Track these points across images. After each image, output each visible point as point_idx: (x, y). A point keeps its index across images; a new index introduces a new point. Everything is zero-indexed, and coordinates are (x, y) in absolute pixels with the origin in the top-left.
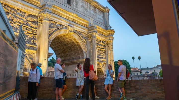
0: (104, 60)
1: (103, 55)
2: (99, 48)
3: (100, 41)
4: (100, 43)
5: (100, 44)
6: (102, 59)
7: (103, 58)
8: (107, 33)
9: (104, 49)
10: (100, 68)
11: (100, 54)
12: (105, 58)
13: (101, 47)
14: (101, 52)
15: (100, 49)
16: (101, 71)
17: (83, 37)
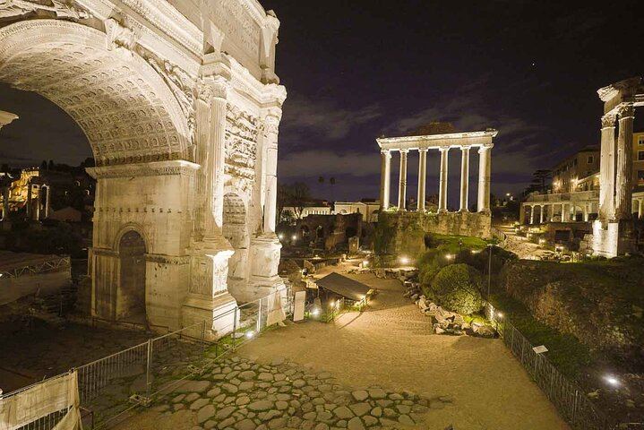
0: (249, 172)
1: (247, 156)
2: (238, 134)
3: (242, 115)
4: (240, 121)
5: (241, 125)
6: (243, 170)
7: (246, 166)
8: (265, 94)
9: (251, 140)
10: (236, 193)
11: (237, 153)
12: (253, 168)
13: (242, 134)
14: (242, 147)
15: (240, 138)
16: (240, 203)
17: (179, 86)
